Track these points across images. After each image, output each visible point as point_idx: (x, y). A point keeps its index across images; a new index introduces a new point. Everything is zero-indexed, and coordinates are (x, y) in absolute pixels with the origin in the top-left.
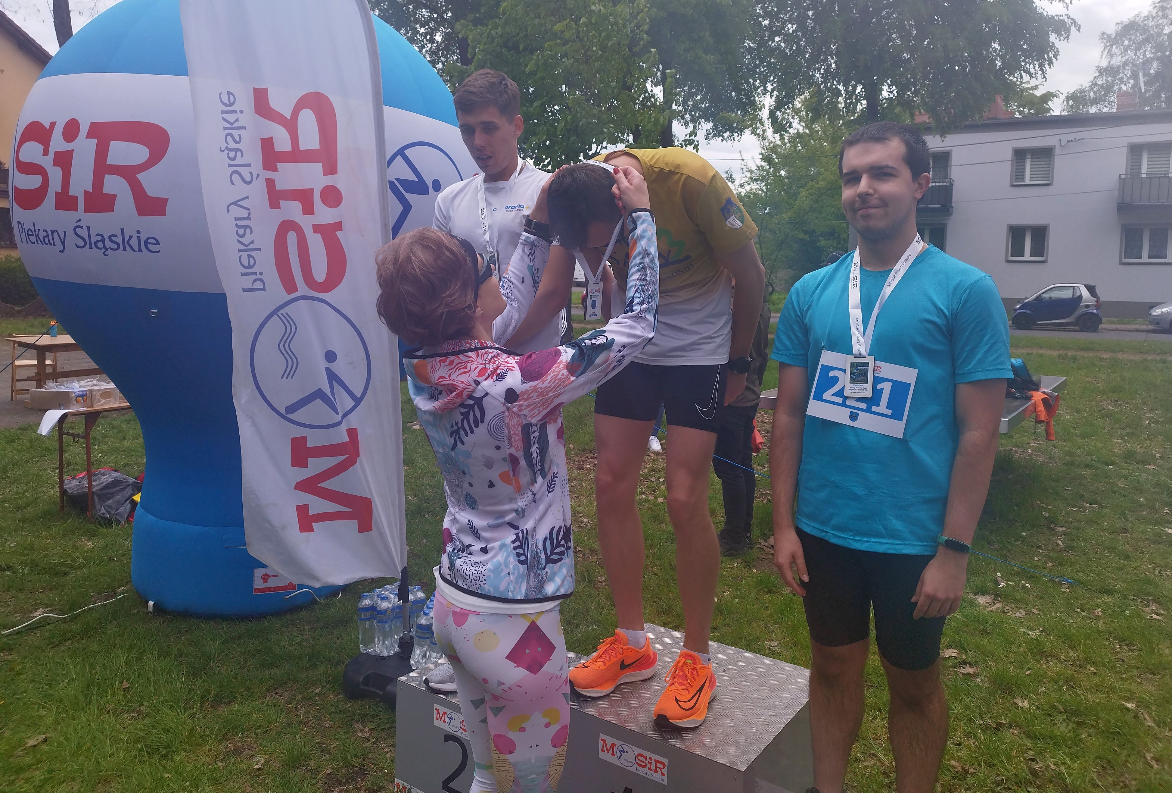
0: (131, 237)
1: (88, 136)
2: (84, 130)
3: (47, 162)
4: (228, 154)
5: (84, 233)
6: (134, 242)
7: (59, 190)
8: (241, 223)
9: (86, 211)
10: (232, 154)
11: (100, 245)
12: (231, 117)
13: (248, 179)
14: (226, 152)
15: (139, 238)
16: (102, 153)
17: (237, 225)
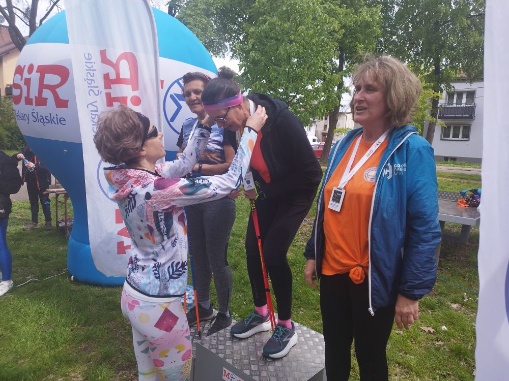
0: (54, 117)
1: (37, 72)
2: (35, 69)
3: (22, 83)
4: (88, 82)
5: (35, 115)
6: (55, 120)
7: (26, 96)
8: (93, 113)
9: (36, 106)
10: (90, 82)
11: (42, 120)
12: (90, 65)
13: (97, 93)
14: (87, 80)
15: (57, 118)
16: (42, 79)
17: (92, 114)
